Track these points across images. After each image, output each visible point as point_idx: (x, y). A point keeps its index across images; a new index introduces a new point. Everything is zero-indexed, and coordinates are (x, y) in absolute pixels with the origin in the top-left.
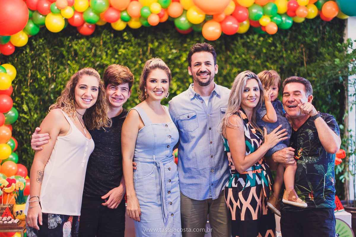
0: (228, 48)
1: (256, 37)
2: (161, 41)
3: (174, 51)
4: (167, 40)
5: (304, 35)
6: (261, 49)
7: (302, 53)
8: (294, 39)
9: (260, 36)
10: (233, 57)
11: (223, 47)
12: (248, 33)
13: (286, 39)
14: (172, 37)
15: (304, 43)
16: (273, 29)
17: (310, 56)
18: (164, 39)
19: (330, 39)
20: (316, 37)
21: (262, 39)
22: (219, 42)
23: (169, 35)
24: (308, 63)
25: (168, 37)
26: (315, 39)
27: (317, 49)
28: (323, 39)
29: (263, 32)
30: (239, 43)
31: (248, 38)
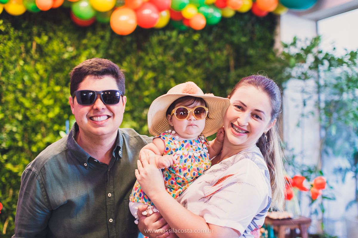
0: (140, 48)
1: (174, 33)
2: (51, 34)
3: (70, 49)
4: (60, 34)
6: (182, 49)
8: (219, 38)
9: (180, 32)
10: (147, 58)
11: (135, 46)
12: (165, 29)
13: (211, 38)
14: (67, 30)
16: (200, 22)
18: (55, 32)
21: (181, 37)
22: (129, 39)
23: (61, 27)
24: (236, 67)
25: (61, 31)
26: (244, 39)
27: (246, 50)
28: (251, 39)
29: (184, 27)
30: (155, 39)
31: (165, 35)
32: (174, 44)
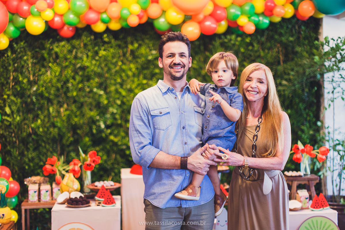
0: (206, 49)
1: (233, 37)
2: (140, 42)
3: (154, 52)
4: (147, 41)
5: (281, 35)
6: (239, 49)
7: (278, 52)
8: (270, 38)
9: (238, 36)
11: (202, 48)
12: (226, 33)
13: (263, 39)
14: (151, 39)
15: (281, 43)
16: (250, 28)
17: (286, 55)
18: (143, 40)
19: (306, 38)
20: (292, 36)
21: (239, 39)
22: (197, 43)
23: (148, 36)
24: (285, 62)
25: (148, 39)
26: (291, 39)
27: (293, 48)
28: (299, 38)
29: (240, 32)
30: (217, 43)
31: (226, 38)
32: (234, 45)
